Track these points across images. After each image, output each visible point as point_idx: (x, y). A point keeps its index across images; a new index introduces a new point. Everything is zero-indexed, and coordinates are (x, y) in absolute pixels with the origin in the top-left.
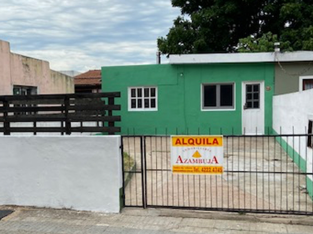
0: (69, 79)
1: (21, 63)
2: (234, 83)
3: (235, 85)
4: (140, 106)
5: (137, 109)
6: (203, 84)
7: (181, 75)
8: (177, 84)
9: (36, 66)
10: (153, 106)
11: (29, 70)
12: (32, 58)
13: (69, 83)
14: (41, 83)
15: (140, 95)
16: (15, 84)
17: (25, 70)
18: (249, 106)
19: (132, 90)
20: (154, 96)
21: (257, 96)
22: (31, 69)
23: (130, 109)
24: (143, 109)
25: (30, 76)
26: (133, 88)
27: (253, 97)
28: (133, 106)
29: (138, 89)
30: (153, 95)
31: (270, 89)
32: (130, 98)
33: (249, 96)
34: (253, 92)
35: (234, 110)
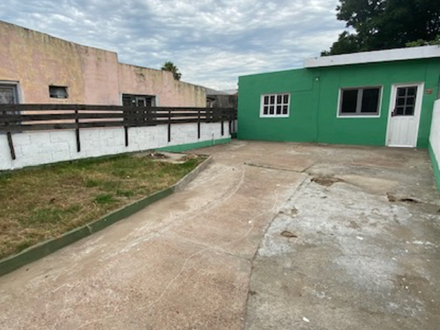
0: (199, 88)
1: (133, 73)
2: (381, 87)
3: (382, 89)
4: (272, 112)
5: (269, 116)
6: (342, 89)
7: (317, 79)
8: (312, 90)
9: (155, 75)
10: (285, 112)
11: (145, 80)
12: (149, 69)
13: (199, 92)
14: (161, 92)
15: (272, 102)
16: (125, 93)
17: (138, 80)
18: (398, 112)
19: (265, 98)
20: (287, 103)
21: (412, 101)
22: (147, 79)
23: (262, 115)
24: (275, 115)
25: (146, 86)
26: (266, 95)
27: (405, 102)
28: (266, 112)
29: (271, 97)
30: (286, 101)
31: (431, 92)
32: (262, 106)
33: (399, 101)
34: (406, 97)
35: (378, 116)
